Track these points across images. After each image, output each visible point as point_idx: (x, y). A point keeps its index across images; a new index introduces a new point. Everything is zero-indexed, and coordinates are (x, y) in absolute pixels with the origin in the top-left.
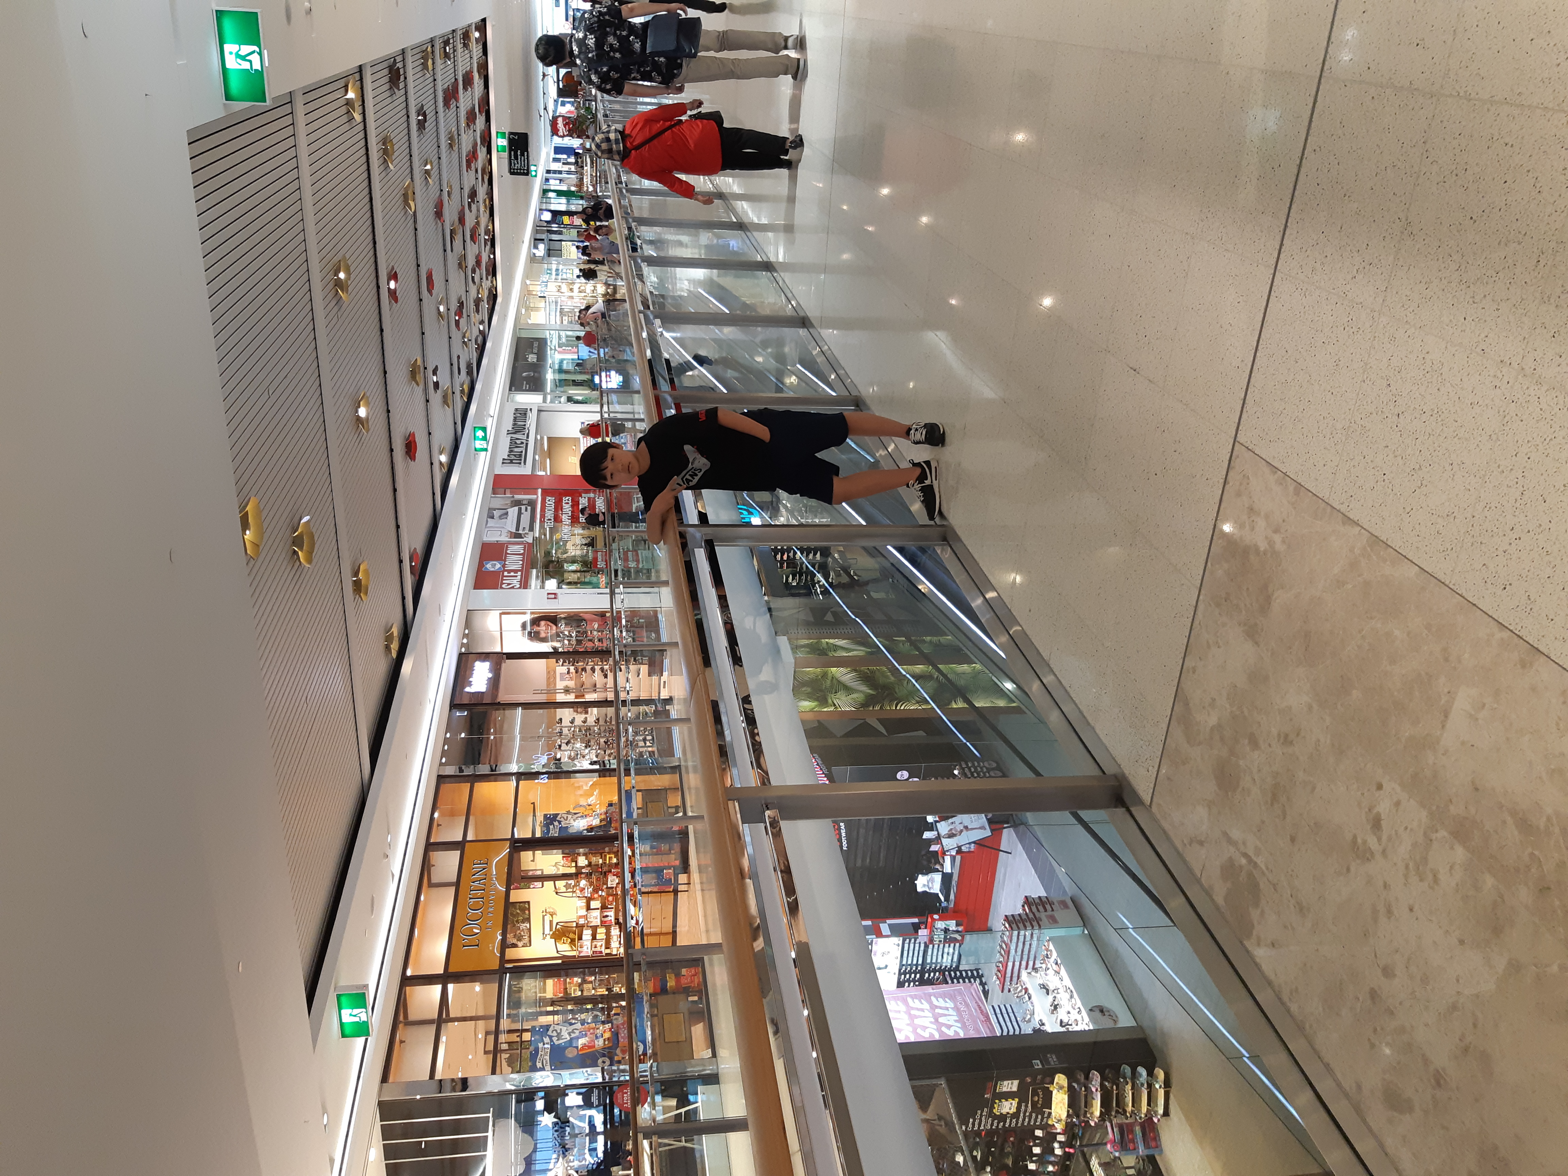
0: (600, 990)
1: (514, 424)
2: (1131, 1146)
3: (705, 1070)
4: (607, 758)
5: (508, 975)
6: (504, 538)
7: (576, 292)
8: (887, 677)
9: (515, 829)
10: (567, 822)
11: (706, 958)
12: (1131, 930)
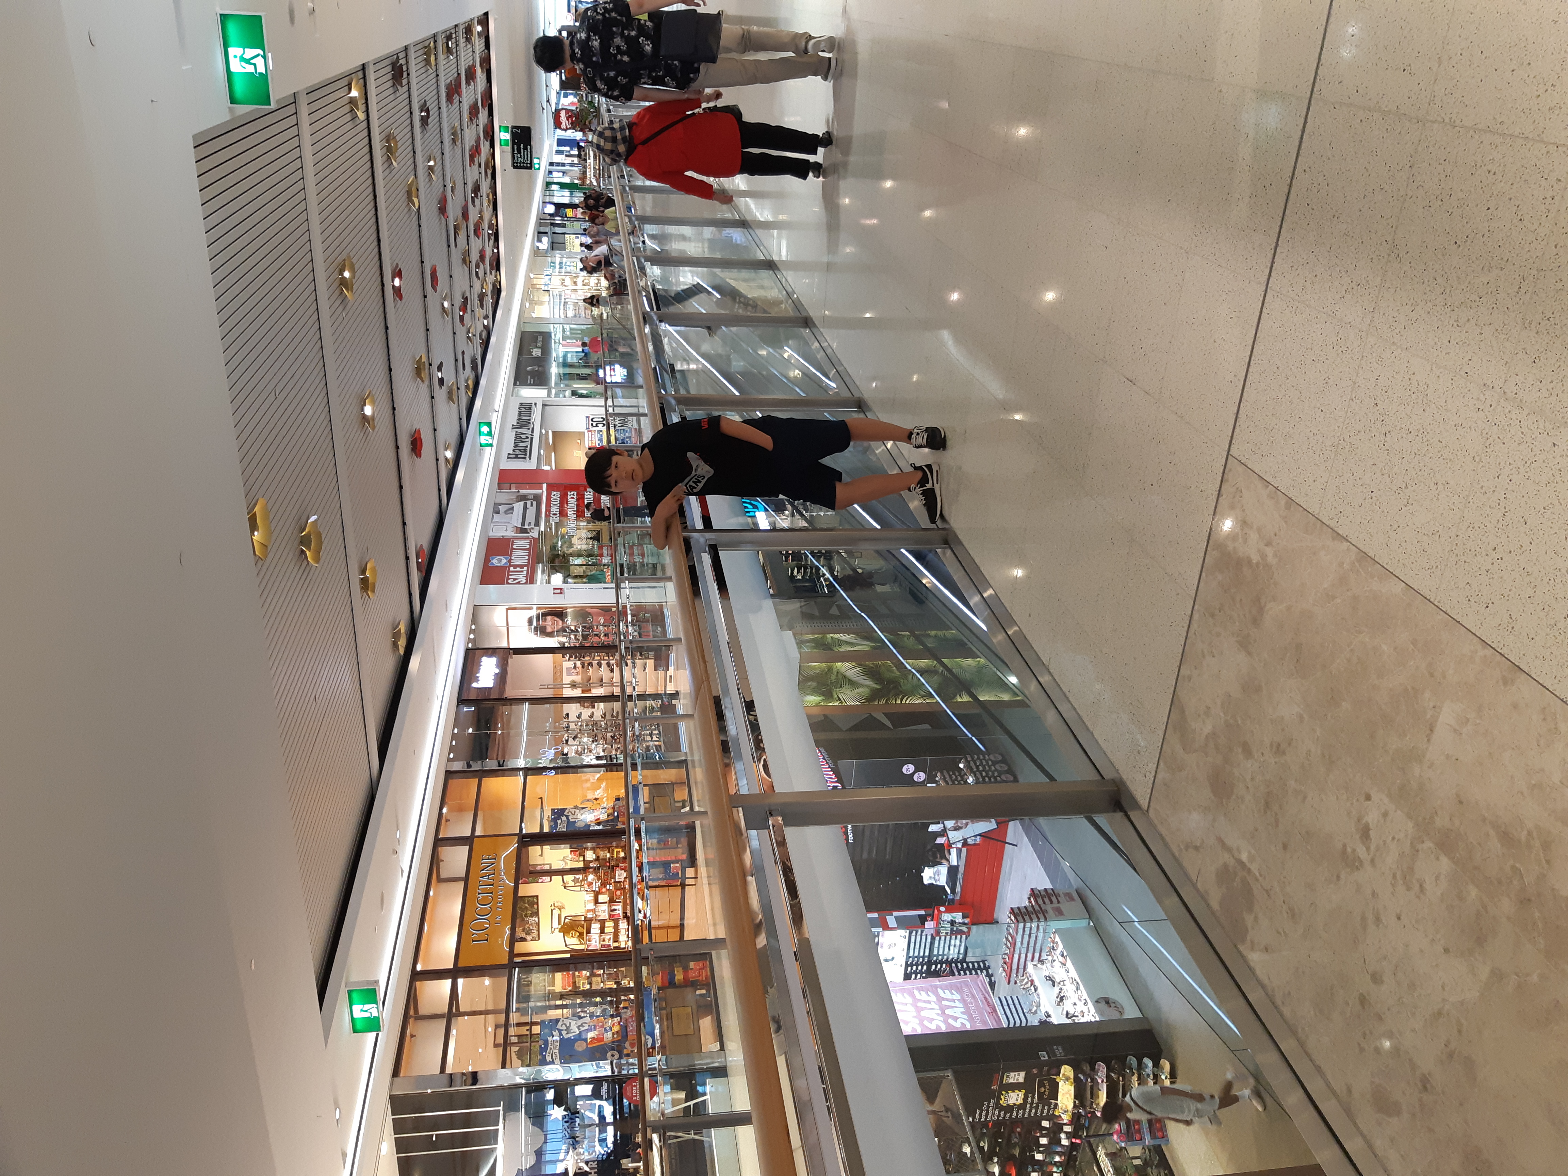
0: (609, 983)
1: (519, 419)
2: (1137, 1136)
3: (713, 1063)
4: (614, 753)
5: (517, 969)
6: (510, 533)
7: (580, 285)
8: (892, 672)
9: (523, 825)
10: (575, 816)
11: (714, 953)
12: (1136, 924)
